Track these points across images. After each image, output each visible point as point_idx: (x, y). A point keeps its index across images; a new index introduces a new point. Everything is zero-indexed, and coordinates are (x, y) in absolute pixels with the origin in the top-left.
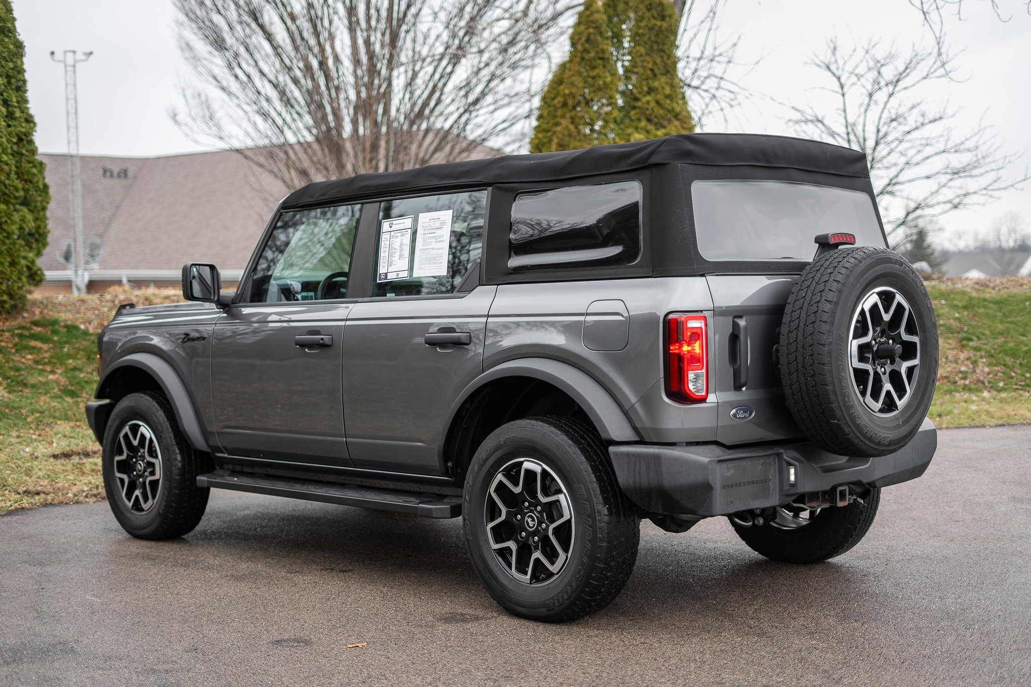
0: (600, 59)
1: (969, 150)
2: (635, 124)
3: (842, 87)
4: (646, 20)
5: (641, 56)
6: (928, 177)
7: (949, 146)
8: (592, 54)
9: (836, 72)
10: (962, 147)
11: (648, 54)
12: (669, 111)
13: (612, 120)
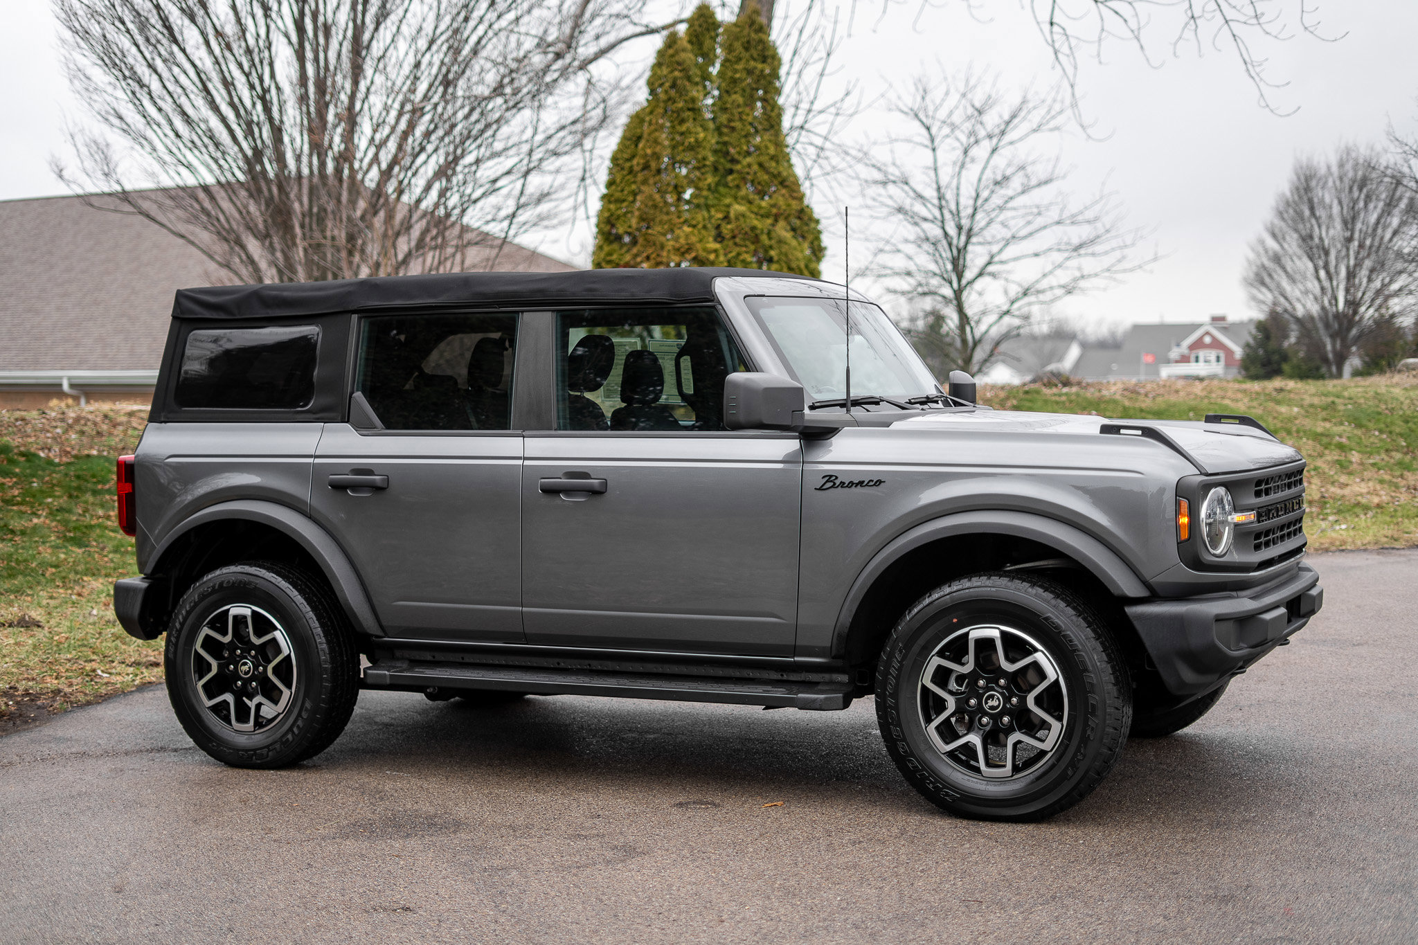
0: (689, 109)
1: (1089, 222)
2: (733, 192)
3: (932, 140)
4: (744, 61)
5: (739, 106)
6: (1036, 255)
7: (1064, 216)
8: (681, 105)
9: (924, 119)
10: (1080, 218)
11: (746, 105)
12: (775, 176)
13: (706, 187)
